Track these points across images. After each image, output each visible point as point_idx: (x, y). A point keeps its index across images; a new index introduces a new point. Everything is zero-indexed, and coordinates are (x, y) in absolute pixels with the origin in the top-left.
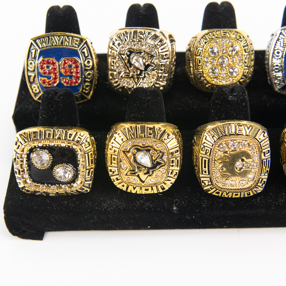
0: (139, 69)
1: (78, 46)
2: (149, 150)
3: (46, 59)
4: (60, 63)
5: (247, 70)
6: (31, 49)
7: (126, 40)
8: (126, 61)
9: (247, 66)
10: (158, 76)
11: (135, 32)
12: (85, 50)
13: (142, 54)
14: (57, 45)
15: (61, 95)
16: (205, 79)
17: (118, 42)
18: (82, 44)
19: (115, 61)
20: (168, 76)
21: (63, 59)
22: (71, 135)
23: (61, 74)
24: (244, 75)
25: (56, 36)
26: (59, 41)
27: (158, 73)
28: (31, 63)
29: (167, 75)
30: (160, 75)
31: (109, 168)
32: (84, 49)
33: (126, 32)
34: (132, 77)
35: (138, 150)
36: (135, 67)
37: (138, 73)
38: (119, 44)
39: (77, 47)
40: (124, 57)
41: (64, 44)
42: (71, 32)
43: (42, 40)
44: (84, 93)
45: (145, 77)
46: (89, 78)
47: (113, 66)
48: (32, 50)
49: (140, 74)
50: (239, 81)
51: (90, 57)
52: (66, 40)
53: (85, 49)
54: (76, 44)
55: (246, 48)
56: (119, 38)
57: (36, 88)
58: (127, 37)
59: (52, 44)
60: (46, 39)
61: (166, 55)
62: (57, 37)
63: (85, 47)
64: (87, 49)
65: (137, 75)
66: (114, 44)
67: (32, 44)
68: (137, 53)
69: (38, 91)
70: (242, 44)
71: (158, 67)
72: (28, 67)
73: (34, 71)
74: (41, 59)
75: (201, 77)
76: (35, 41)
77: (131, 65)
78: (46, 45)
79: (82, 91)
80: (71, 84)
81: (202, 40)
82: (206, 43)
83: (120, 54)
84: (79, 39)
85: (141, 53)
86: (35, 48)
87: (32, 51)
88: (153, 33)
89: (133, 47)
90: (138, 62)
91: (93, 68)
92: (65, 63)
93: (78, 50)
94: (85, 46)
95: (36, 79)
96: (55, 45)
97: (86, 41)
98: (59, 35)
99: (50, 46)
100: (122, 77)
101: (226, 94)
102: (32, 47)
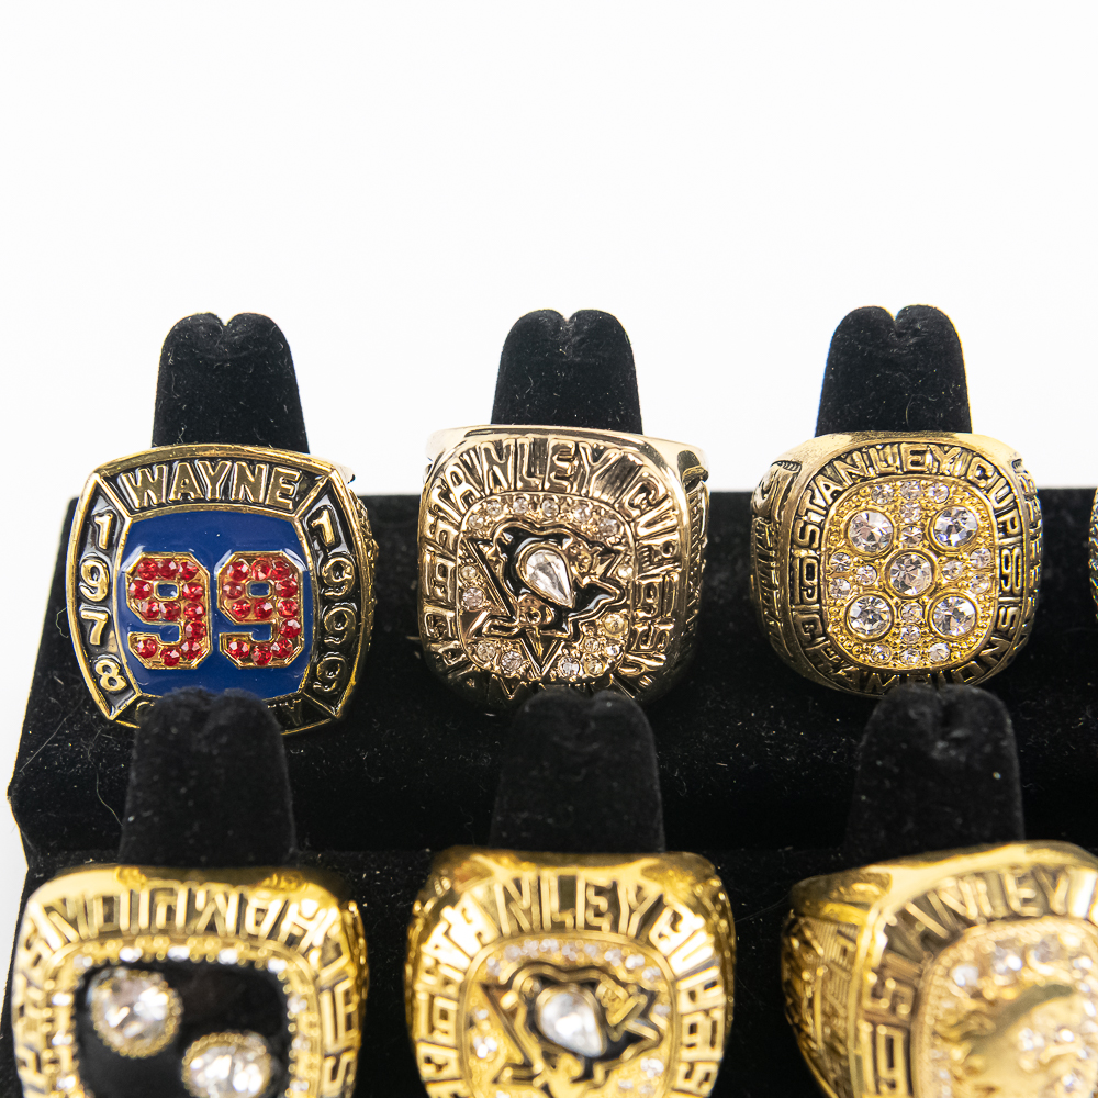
0: (553, 605)
1: (296, 505)
2: (593, 985)
3: (159, 558)
4: (218, 572)
5: (1011, 610)
6: (94, 512)
7: (497, 481)
8: (499, 569)
9: (1011, 593)
10: (633, 633)
11: (538, 448)
12: (324, 520)
13: (567, 543)
14: (204, 500)
15: (220, 730)
16: (834, 646)
17: (465, 487)
18: (313, 494)
19: (450, 565)
20: (674, 632)
21: (228, 558)
22: (262, 911)
23: (220, 622)
24: (996, 631)
25: (202, 459)
26: (214, 480)
27: (634, 620)
28: (94, 571)
29: (670, 627)
30: (640, 628)
31: (422, 1050)
32: (318, 514)
33: (498, 445)
34: (522, 634)
35: (546, 982)
36: (534, 594)
37: (549, 619)
38: (467, 498)
39: (291, 507)
40: (488, 551)
41: (237, 494)
42: (264, 444)
43: (144, 474)
44: (319, 695)
45: (577, 635)
46: (339, 635)
47: (442, 586)
48: (101, 515)
49: (557, 624)
50: (977, 657)
51: (343, 548)
52: (242, 478)
53: (326, 513)
54: (284, 496)
55: (1007, 517)
56: (471, 469)
57: (114, 673)
58: (504, 469)
59: (185, 495)
60: (161, 471)
61: (667, 546)
62: (208, 463)
63: (325, 507)
64: (331, 516)
65: (543, 627)
66: (445, 495)
67: (97, 492)
68: (546, 538)
69: (121, 684)
70: (992, 504)
71: (633, 595)
72: (81, 584)
73: (106, 601)
74: (138, 555)
75: (814, 637)
76: (112, 479)
77: (518, 584)
78: (159, 498)
79: (308, 688)
80: (262, 661)
81: (821, 482)
82: (836, 495)
83: (473, 540)
84: (298, 475)
85: (559, 538)
86: (110, 508)
87: (97, 520)
88: (614, 455)
89: (530, 514)
90: (547, 573)
91: (354, 595)
92: (238, 575)
93: (292, 519)
94: (325, 501)
95: (112, 634)
96: (198, 500)
97: (330, 483)
98: (213, 453)
99: (176, 502)
100: (478, 632)
101: (922, 734)
102: (100, 506)
